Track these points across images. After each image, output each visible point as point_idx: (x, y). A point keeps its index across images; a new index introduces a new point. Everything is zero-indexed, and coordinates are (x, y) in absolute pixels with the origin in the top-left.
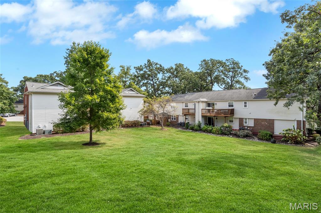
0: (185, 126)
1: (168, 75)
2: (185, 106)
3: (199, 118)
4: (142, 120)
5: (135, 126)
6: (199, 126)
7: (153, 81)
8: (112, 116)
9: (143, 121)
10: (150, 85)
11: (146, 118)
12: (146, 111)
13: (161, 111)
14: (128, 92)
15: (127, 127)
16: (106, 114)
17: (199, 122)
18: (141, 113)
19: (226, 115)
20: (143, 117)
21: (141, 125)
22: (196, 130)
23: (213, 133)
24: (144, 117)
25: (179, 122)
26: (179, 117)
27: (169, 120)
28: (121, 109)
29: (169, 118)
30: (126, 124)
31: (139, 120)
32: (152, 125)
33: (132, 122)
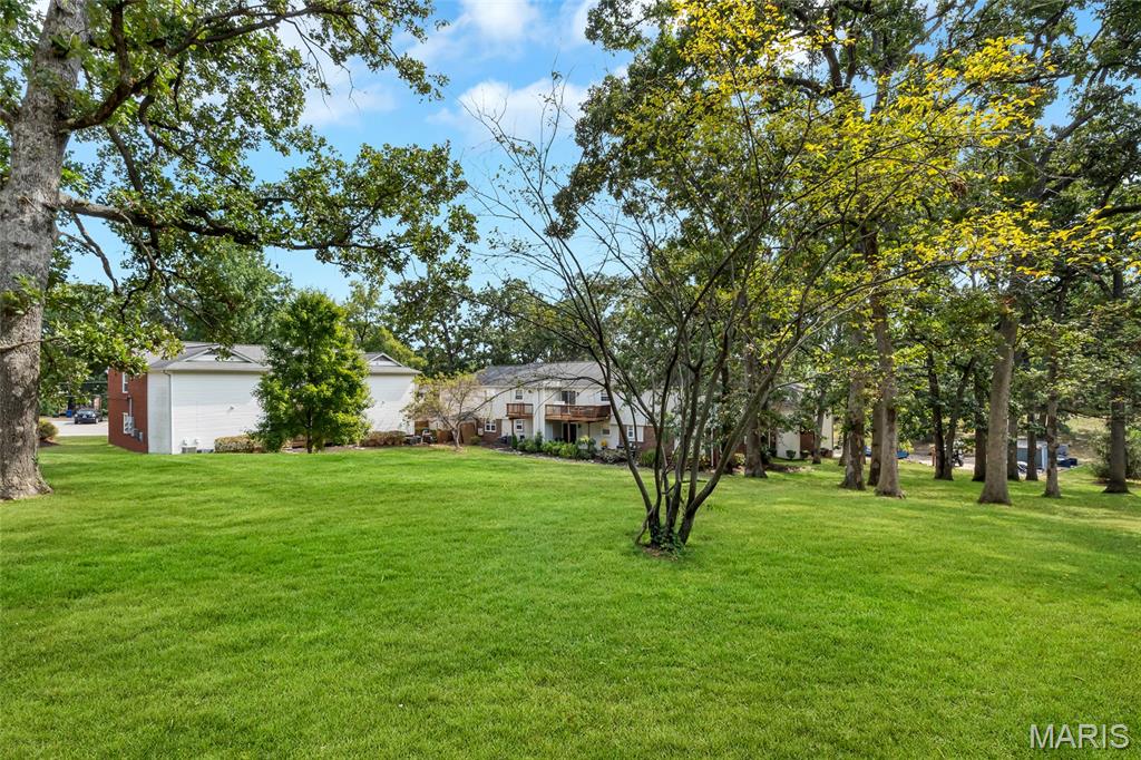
0: (510, 444)
1: (483, 309)
2: (517, 398)
3: (539, 426)
4: (410, 430)
5: (393, 444)
6: (538, 442)
7: (444, 325)
8: (350, 419)
9: (412, 433)
10: (436, 336)
11: (422, 426)
12: (418, 410)
13: (455, 410)
14: (374, 363)
15: (374, 446)
16: (341, 417)
17: (539, 433)
18: (407, 413)
19: (590, 419)
20: (412, 423)
21: (408, 443)
22: (532, 452)
23: (561, 457)
24: (416, 425)
25: (503, 435)
26: (503, 423)
27: (481, 432)
28: (366, 406)
29: (478, 427)
30: (372, 440)
31: (403, 429)
32: (436, 442)
33: (386, 434)
